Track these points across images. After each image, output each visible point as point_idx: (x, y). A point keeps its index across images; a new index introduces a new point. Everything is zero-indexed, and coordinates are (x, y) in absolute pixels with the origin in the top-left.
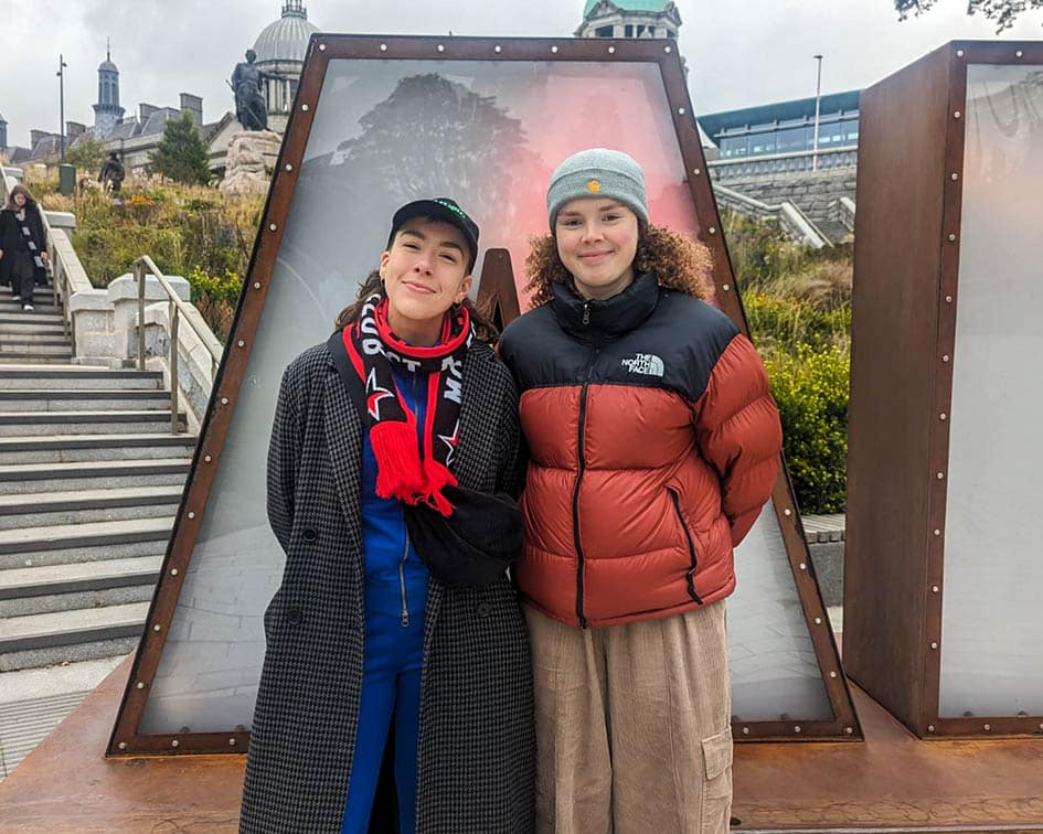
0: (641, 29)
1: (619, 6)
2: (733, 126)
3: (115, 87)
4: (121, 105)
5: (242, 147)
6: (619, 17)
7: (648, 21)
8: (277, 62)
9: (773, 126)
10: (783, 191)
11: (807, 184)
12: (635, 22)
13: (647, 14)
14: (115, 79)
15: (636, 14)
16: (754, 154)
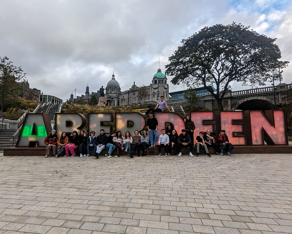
0: (161, 80)
1: (157, 77)
2: (174, 94)
3: (88, 90)
4: (89, 92)
5: (100, 99)
6: (157, 79)
7: (162, 79)
8: (110, 86)
9: (180, 94)
10: (173, 105)
11: (176, 104)
12: (160, 79)
13: (162, 78)
14: (89, 89)
15: (160, 78)
16: (178, 98)
